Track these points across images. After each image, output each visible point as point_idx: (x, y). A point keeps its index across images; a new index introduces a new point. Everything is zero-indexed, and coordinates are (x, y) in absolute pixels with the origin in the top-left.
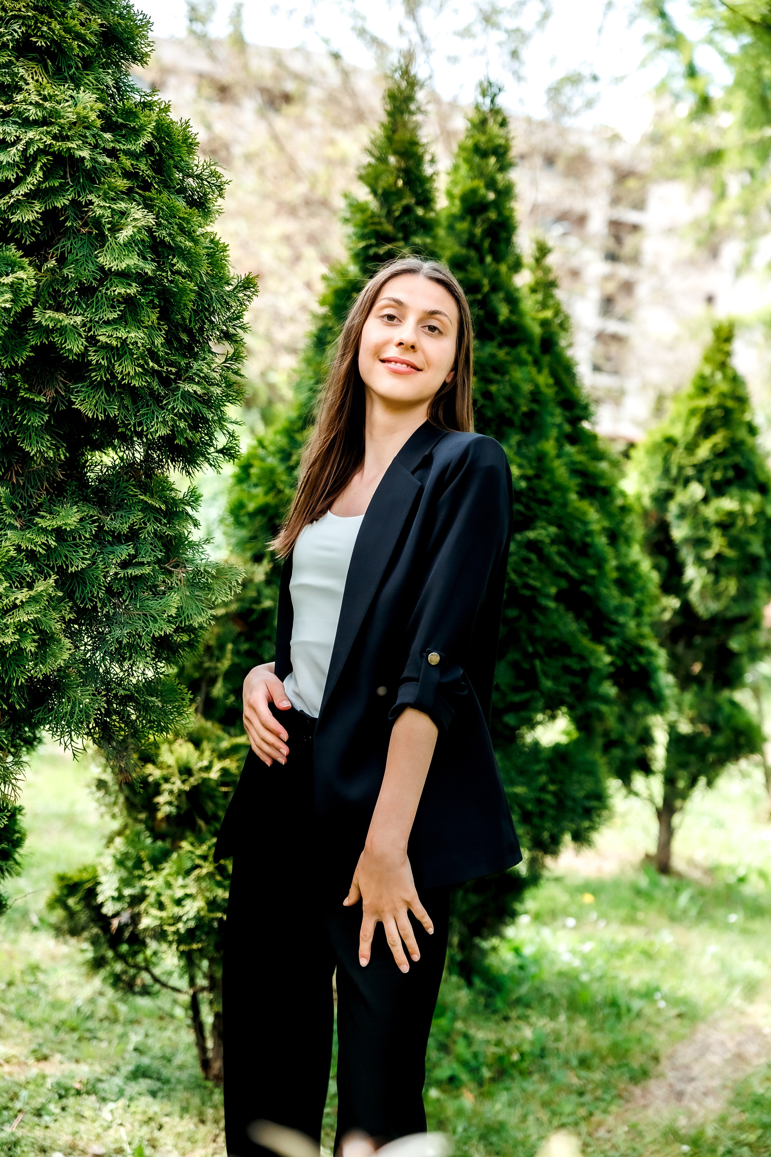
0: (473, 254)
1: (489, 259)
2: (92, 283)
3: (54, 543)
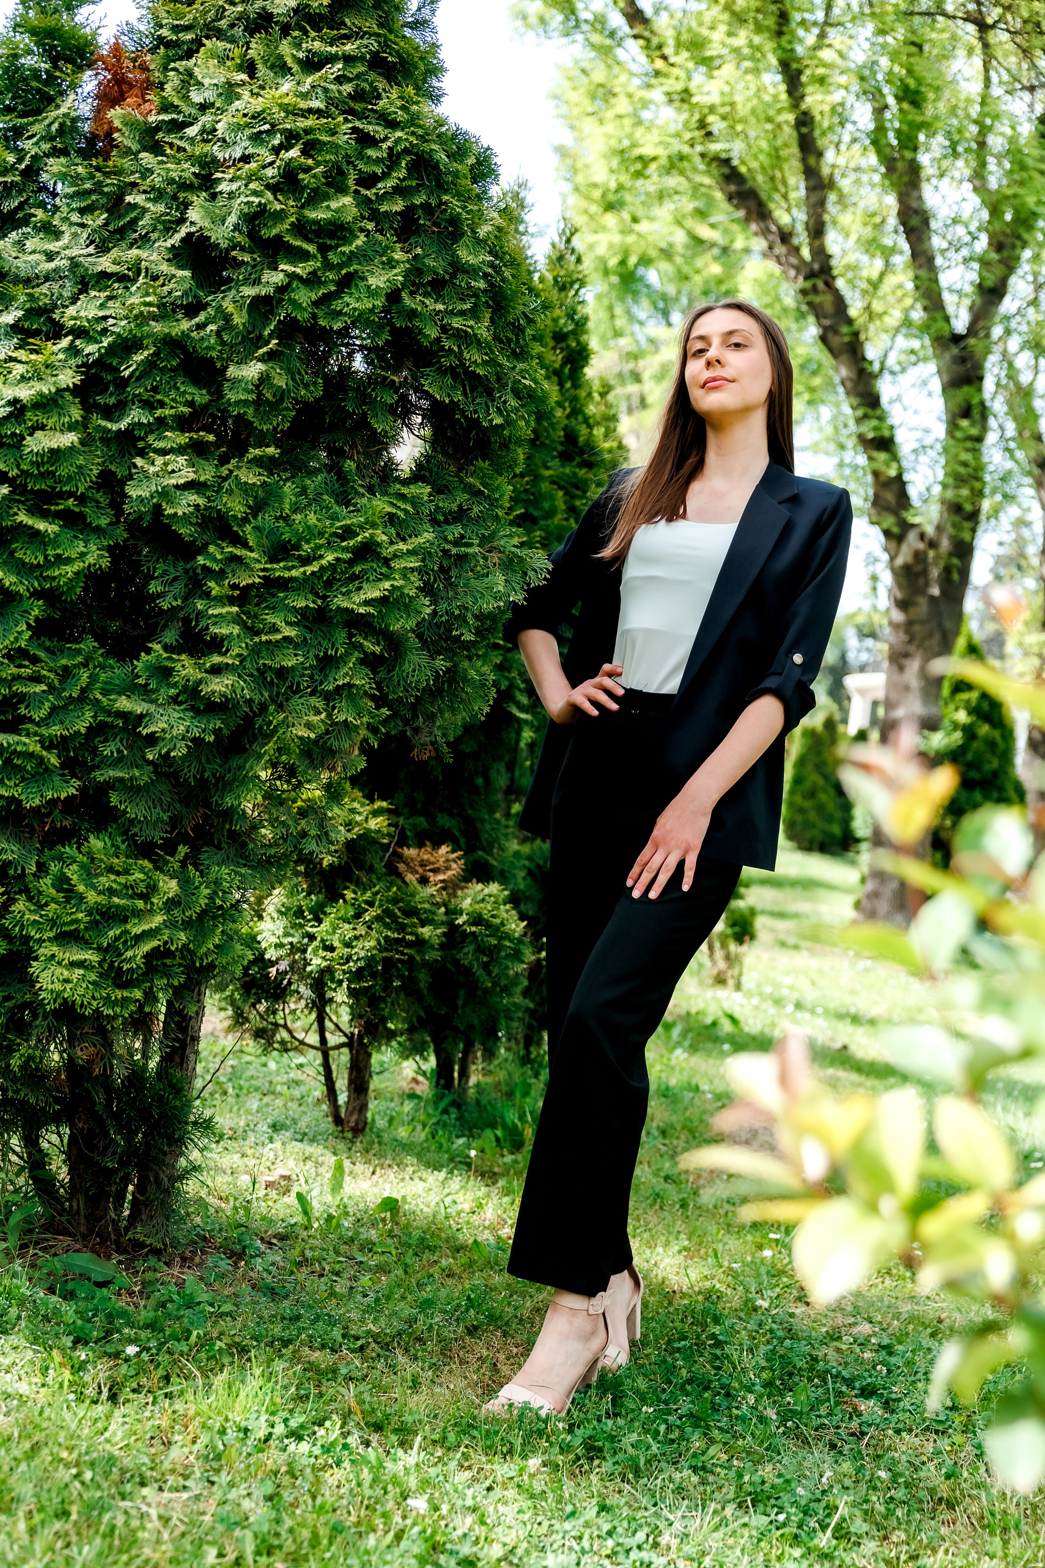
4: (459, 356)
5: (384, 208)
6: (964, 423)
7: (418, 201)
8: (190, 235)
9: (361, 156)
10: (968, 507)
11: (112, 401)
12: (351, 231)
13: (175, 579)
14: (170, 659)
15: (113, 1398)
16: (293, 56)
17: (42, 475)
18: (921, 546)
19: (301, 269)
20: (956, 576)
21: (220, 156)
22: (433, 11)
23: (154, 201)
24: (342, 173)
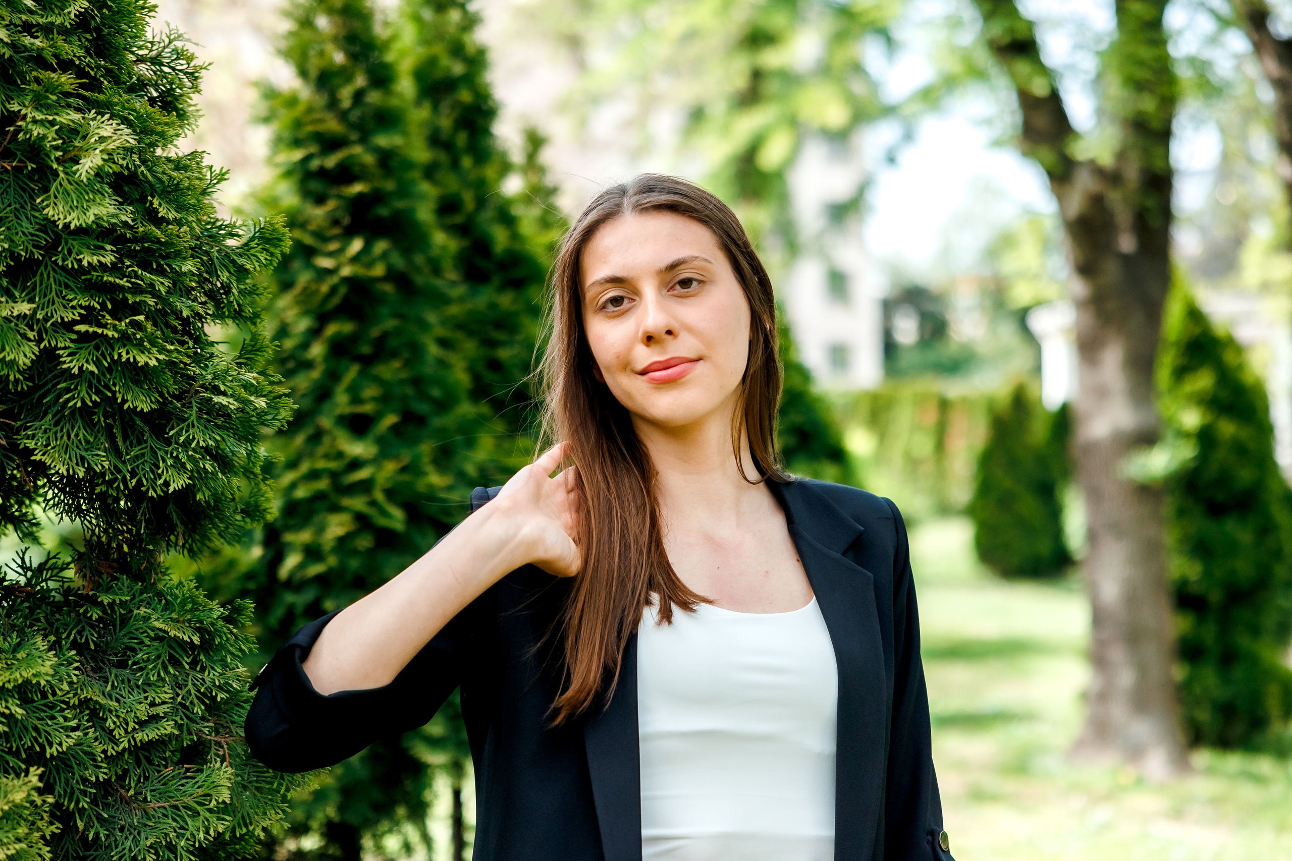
0: (443, 157)
1: (467, 162)
2: (32, 253)
3: (20, 711)
20: (1155, 222)
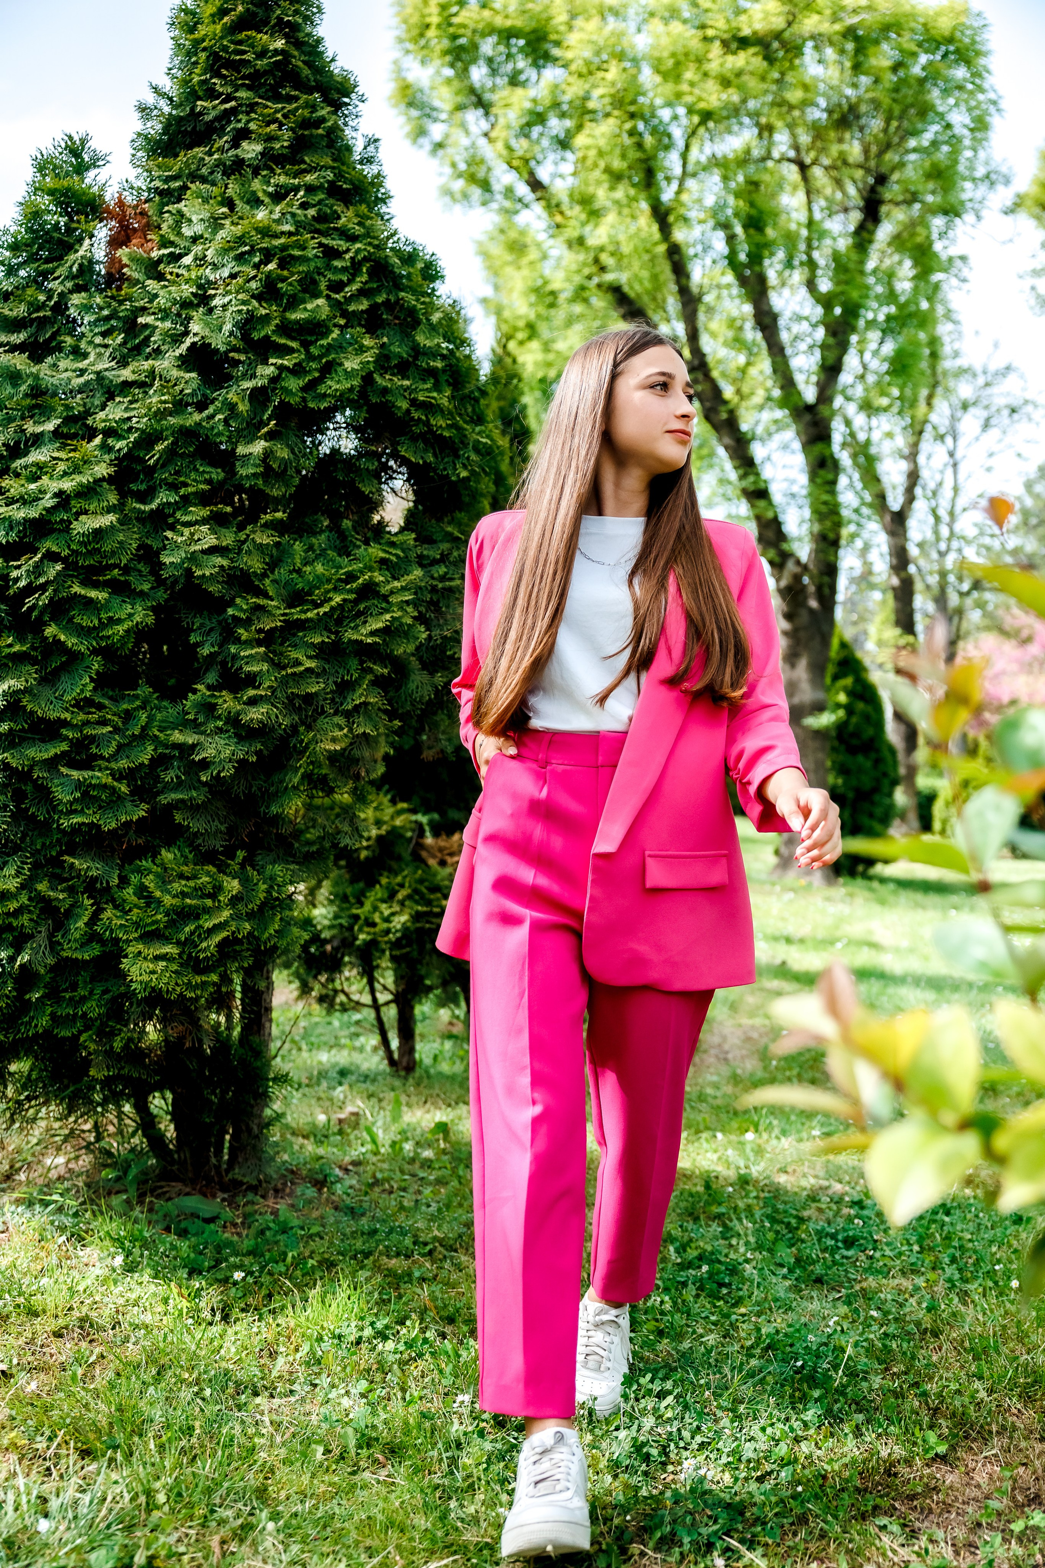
4: (427, 423)
5: (351, 308)
6: (822, 472)
7: (379, 300)
8: (194, 344)
9: (329, 267)
10: (831, 536)
11: (143, 487)
12: (328, 328)
13: (211, 630)
14: (213, 696)
15: (225, 1318)
16: (264, 191)
17: (90, 553)
18: (797, 570)
19: (287, 362)
20: (826, 591)
21: (212, 278)
22: (377, 148)
23: (162, 319)
24: (315, 282)
